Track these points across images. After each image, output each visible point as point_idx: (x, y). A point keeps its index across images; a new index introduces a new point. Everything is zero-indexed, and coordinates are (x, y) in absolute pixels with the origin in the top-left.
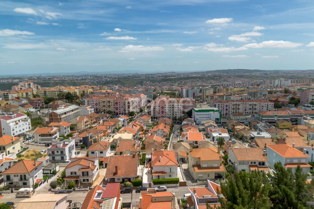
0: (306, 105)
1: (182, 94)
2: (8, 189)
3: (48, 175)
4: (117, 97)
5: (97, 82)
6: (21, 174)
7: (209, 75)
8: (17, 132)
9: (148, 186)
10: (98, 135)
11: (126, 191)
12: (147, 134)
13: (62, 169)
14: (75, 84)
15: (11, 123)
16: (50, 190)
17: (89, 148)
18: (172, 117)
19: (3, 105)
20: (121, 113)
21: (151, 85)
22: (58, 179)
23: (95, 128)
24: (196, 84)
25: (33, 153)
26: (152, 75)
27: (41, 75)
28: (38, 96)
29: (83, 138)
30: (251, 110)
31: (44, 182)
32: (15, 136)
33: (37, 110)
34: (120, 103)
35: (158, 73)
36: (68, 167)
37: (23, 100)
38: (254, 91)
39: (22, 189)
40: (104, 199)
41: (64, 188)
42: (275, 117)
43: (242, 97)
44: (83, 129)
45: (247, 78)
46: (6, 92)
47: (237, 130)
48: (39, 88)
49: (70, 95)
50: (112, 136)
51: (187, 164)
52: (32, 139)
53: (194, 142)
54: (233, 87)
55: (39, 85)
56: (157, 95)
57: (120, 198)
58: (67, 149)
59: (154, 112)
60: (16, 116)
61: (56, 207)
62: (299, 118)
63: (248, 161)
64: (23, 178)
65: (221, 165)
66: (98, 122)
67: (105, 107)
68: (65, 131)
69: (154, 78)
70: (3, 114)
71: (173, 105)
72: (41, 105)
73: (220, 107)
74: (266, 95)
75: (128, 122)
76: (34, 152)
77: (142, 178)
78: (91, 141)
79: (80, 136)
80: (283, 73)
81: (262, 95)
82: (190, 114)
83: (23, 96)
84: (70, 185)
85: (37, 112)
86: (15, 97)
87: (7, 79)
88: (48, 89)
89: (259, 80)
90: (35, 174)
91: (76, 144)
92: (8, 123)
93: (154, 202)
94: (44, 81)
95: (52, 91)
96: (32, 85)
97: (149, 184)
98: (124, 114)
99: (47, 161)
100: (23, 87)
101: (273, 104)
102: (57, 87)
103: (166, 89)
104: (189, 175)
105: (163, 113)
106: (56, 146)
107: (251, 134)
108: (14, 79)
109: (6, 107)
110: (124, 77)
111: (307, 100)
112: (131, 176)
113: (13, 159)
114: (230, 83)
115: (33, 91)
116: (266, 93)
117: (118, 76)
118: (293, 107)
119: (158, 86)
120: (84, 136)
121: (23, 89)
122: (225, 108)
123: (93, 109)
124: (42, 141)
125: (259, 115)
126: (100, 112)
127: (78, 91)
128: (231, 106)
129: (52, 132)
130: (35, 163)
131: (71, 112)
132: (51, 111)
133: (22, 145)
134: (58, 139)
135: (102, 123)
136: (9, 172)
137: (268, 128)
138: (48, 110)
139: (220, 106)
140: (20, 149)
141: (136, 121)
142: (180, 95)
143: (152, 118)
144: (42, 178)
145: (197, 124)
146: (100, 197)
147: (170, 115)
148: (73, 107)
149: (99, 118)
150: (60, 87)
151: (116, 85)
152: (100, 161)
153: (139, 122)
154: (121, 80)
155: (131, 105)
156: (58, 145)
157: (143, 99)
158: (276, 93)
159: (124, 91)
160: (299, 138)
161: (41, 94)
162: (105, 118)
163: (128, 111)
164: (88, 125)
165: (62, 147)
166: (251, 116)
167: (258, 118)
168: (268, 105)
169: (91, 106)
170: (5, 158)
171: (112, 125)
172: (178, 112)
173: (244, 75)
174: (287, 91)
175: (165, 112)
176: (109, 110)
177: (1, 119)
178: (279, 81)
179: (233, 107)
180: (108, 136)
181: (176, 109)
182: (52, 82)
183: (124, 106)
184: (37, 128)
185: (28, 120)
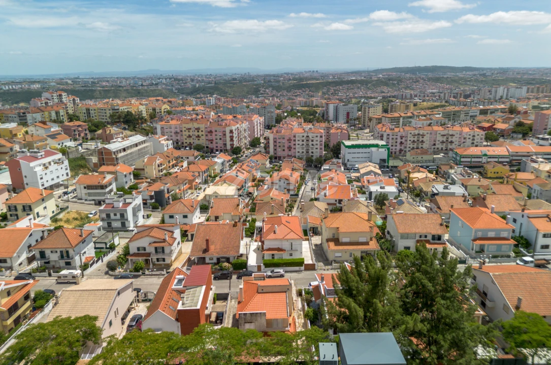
0: (541, 136)
1: (327, 115)
2: (44, 271)
3: (102, 250)
4: (212, 121)
5: (178, 90)
6: (61, 250)
7: (380, 77)
8: (47, 181)
9: (256, 269)
10: (179, 187)
11: (223, 276)
12: (262, 186)
13: (124, 242)
14: (139, 93)
15: (37, 166)
16: (107, 273)
17: (165, 208)
18: (305, 156)
19: (20, 135)
20: (219, 148)
21: (273, 96)
22: (118, 258)
23: (175, 175)
24: (356, 93)
25: (76, 216)
26: (276, 77)
28: (77, 117)
29: (155, 192)
30: (445, 144)
31: (97, 261)
32: (45, 189)
33: (78, 143)
34: (216, 131)
35: (285, 73)
36: (133, 239)
37: (52, 127)
38: (454, 110)
39: (65, 272)
40: (188, 287)
41: (128, 271)
42: (484, 157)
43: (431, 121)
44: (155, 176)
46: (22, 111)
47: (414, 180)
48: (76, 102)
49: (131, 116)
50: (203, 188)
51: (320, 237)
52: (73, 193)
53: (336, 201)
54: (420, 100)
56: (282, 115)
57: (212, 287)
58: (130, 210)
59: (275, 148)
60: (44, 155)
61: (117, 297)
62: (524, 159)
63: (415, 234)
64: (65, 255)
66: (180, 164)
67: (192, 139)
68: (125, 180)
69: (279, 81)
70: (22, 152)
71: (308, 136)
72: (82, 135)
73: (390, 138)
74: (476, 116)
75: (230, 165)
76: (77, 214)
77: (247, 258)
78: (168, 197)
79: (150, 188)
80: (515, 74)
81: (469, 117)
82: (335, 151)
83: (51, 116)
84: (136, 266)
85: (77, 148)
87: (20, 83)
88: (93, 104)
90: (83, 249)
91: (145, 202)
92: (32, 167)
93: (261, 293)
95: (100, 108)
96: (65, 97)
97: (258, 266)
98: (223, 151)
99: (99, 229)
100: (49, 100)
101: (484, 134)
102: (107, 100)
103: (300, 104)
104: (323, 253)
105: (290, 150)
106: (112, 205)
107: (433, 187)
108: (32, 84)
109: (27, 140)
110: (225, 80)
111: (545, 127)
112: (231, 254)
113: (45, 226)
114: (415, 93)
115: (67, 107)
116: (477, 112)
117: (215, 78)
118: (519, 139)
119: (286, 98)
120: (157, 190)
121: (49, 104)
122: (399, 140)
123: (171, 141)
124: (89, 196)
125: (455, 154)
126: (183, 147)
127: (144, 108)
128: (409, 137)
129: (104, 182)
130: (82, 233)
131: (134, 147)
132: (100, 146)
133: (57, 203)
134: (115, 194)
135: (186, 167)
136: (41, 246)
137: (467, 177)
138: (95, 144)
139: (391, 137)
140: (54, 208)
141: (243, 164)
142: (323, 116)
143: (271, 158)
144: (93, 255)
145: (347, 169)
146: (181, 285)
147: (303, 154)
148: (138, 138)
149: (182, 158)
150: (113, 100)
151: (211, 95)
152: (183, 229)
153: (247, 166)
154: (221, 86)
155: (235, 135)
156: (116, 204)
157: (257, 125)
158: (494, 112)
159: (225, 109)
160: (509, 196)
161: (80, 113)
162: (191, 159)
163: (231, 145)
164: (164, 170)
165: (122, 207)
166: (442, 154)
167: (454, 158)
168: (474, 136)
169: (167, 137)
170: (34, 224)
171: (203, 170)
172: (317, 149)
173: (443, 77)
174: (512, 111)
175: (295, 149)
176: (199, 143)
177: (20, 160)
178: (506, 89)
179: (412, 139)
180: (196, 189)
181: (313, 143)
182: (99, 88)
183: (224, 136)
184: (80, 175)
185: (64, 162)
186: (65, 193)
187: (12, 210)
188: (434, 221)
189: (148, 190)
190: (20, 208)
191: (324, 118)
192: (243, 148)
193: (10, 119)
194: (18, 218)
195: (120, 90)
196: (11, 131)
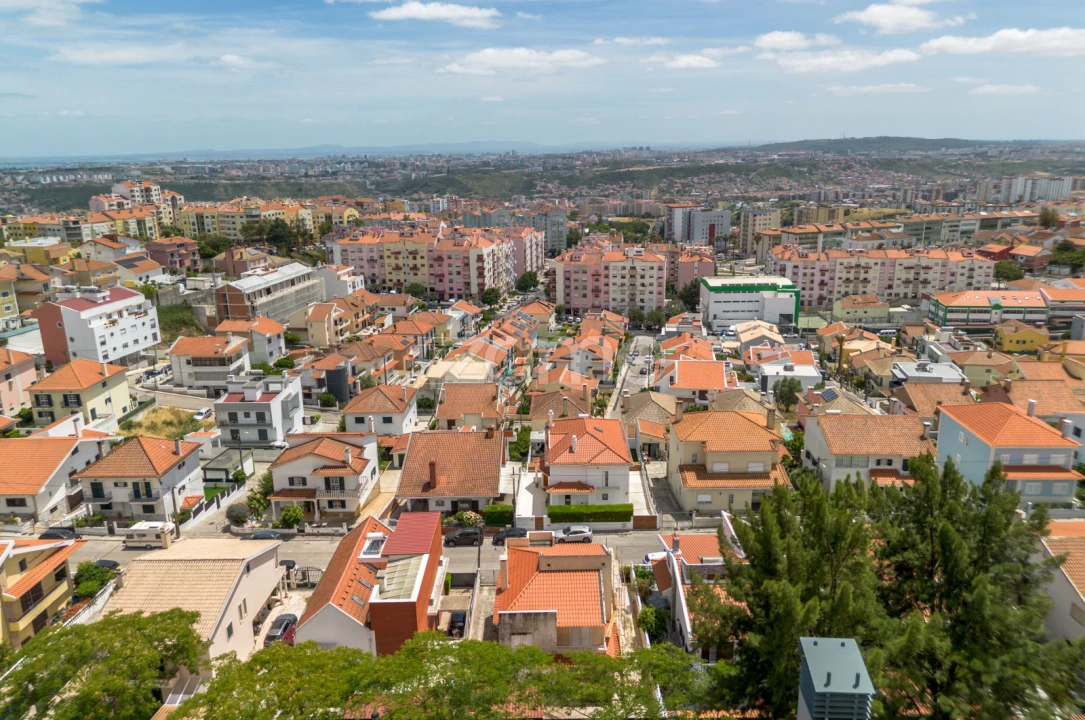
1: (670, 229)
2: (99, 523)
3: (219, 484)
4: (442, 237)
5: (377, 184)
6: (135, 480)
7: (774, 159)
8: (115, 349)
9: (532, 525)
10: (376, 365)
11: (463, 538)
12: (541, 364)
13: (262, 470)
14: (300, 190)
15: (94, 319)
16: (226, 530)
17: (347, 404)
18: (627, 308)
19: (65, 260)
20: (455, 291)
21: (561, 197)
22: (251, 499)
23: (368, 341)
24: (726, 190)
25: (169, 417)
26: (568, 159)
27: (185, 159)
28: (179, 230)
29: (328, 372)
30: (911, 286)
31: (208, 506)
32: (111, 363)
33: (178, 278)
34: (450, 258)
35: (586, 152)
36: (279, 462)
37: (128, 246)
38: (928, 219)
39: (141, 526)
40: (391, 558)
41: (270, 525)
42: (994, 311)
43: (882, 241)
44: (328, 343)
45: (912, 171)
46: (72, 218)
47: (851, 354)
48: (179, 202)
49: (283, 228)
50: (424, 367)
51: (665, 464)
52: (166, 373)
53: (694, 393)
54: (855, 203)
55: (181, 194)
56: (580, 230)
57: (442, 558)
58: (276, 406)
59: (568, 291)
60: (110, 296)
61: (245, 576)
62: (1078, 315)
63: (867, 457)
64: (142, 491)
65: (774, 467)
66: (378, 321)
67: (402, 272)
68: (267, 349)
69: (573, 168)
70: (67, 291)
71: (633, 268)
72: (188, 263)
73: (800, 274)
74: (973, 231)
75: (477, 323)
76: (173, 415)
77: (514, 502)
78: (355, 384)
79: (318, 365)
80: (1047, 151)
81: (958, 235)
82: (690, 298)
83: (128, 229)
84: (286, 515)
85: (175, 286)
86: (101, 236)
88: (210, 206)
89: (953, 177)
90: (180, 480)
91: (307, 391)
92: (85, 320)
93: (545, 571)
94: (197, 178)
95: (224, 213)
96: (157, 193)
97: (537, 519)
98: (464, 296)
99: (215, 444)
100: (126, 199)
101: (993, 267)
102: (238, 200)
103: (615, 212)
104: (670, 495)
105: (597, 296)
106: (242, 396)
107: (894, 368)
109: (77, 269)
110: (467, 165)
112: (480, 494)
113: (107, 435)
114: (845, 191)
115: (161, 212)
116: (975, 224)
117: (448, 161)
118: (1066, 276)
119: (587, 199)
120: (332, 368)
121: (126, 207)
122: (818, 278)
123: (362, 277)
124: (196, 379)
125: (934, 305)
126: (384, 288)
127: (309, 214)
128: (837, 272)
129: (226, 351)
130: (177, 447)
131: (287, 286)
132: (221, 283)
133: (133, 392)
134: (246, 374)
135: (389, 327)
136: (96, 472)
137: (962, 350)
138: (211, 279)
139: (801, 271)
140: (127, 402)
141: (503, 320)
142: (662, 232)
143: (558, 311)
144: (201, 493)
145: (713, 334)
146: (378, 553)
147: (624, 304)
148: (296, 269)
149: (383, 309)
150: (248, 200)
151: (441, 193)
152: (382, 445)
153: (512, 324)
154: (459, 177)
155: (488, 265)
156: (248, 394)
157: (531, 247)
158: (1010, 225)
159: (468, 217)
160: (1059, 384)
161: (185, 223)
162: (401, 311)
163: (479, 285)
164: (346, 332)
165: (261, 399)
166: (908, 307)
167: (932, 313)
168: (972, 270)
169: (353, 268)
170: (85, 431)
171: (424, 332)
172: (651, 293)
173: (900, 159)
174: (1048, 221)
175: (607, 293)
176: (416, 281)
177: (62, 307)
178: (1030, 182)
179: (844, 276)
180: (410, 369)
181: (643, 281)
182: (224, 181)
183: (466, 268)
184: (179, 338)
185: (149, 311)
186: (150, 374)
187: (43, 403)
188: (906, 431)
189: (313, 367)
190: (58, 400)
191: (664, 235)
192: (504, 292)
193: (49, 233)
194: (53, 419)
195: (263, 185)
196: (47, 253)
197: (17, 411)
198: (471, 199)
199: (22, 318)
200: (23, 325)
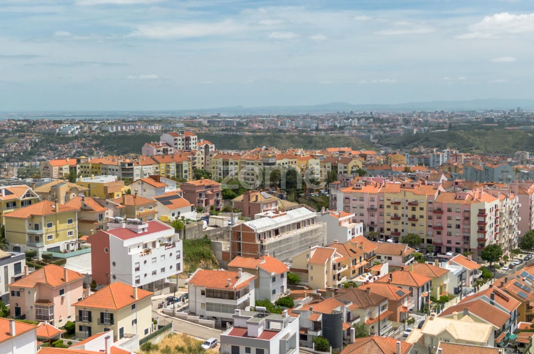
4: (442, 190)
5: (380, 138)
10: (370, 313)
14: (310, 142)
15: (133, 247)
17: (341, 351)
19: (118, 195)
20: (453, 245)
23: (364, 288)
25: (181, 343)
28: (208, 174)
29: (324, 315)
32: (141, 287)
33: (203, 215)
34: (449, 210)
37: (168, 186)
44: (326, 287)
46: (128, 161)
48: (210, 150)
50: (418, 321)
52: (183, 301)
55: (213, 143)
58: (275, 344)
60: (148, 228)
66: (374, 269)
67: (400, 222)
68: (272, 286)
70: (116, 221)
72: (212, 202)
75: (475, 280)
76: (184, 341)
78: (349, 330)
79: (315, 307)
83: (168, 172)
85: (200, 223)
86: (148, 176)
87: (133, 122)
88: (235, 154)
91: (303, 333)
92: (126, 248)
94: (226, 130)
96: (194, 141)
98: (462, 251)
100: (170, 146)
102: (258, 149)
106: (245, 331)
108: (149, 124)
109: (126, 203)
110: (469, 122)
115: (195, 158)
120: (329, 312)
121: (169, 153)
123: (361, 225)
124: (208, 310)
126: (382, 236)
127: (317, 164)
129: (235, 286)
131: (294, 228)
132: (237, 222)
133: (155, 316)
134: (251, 310)
135: (385, 276)
138: (230, 218)
140: (149, 325)
141: (506, 280)
148: (303, 213)
149: (379, 257)
150: (267, 149)
151: (441, 147)
153: (515, 284)
154: (461, 133)
155: (489, 220)
156: (251, 330)
159: (469, 172)
161: (214, 168)
162: (397, 260)
163: (479, 240)
164: (343, 276)
165: (262, 336)
169: (354, 215)
170: (113, 348)
171: (420, 285)
176: (413, 232)
177: (110, 235)
180: (403, 322)
182: (247, 133)
183: (466, 222)
184: (198, 269)
185: (177, 244)
186: (171, 300)
187: (84, 318)
189: (311, 309)
190: (96, 316)
192: (505, 250)
193: (109, 172)
194: (90, 333)
195: (281, 138)
196: (106, 188)
197: (63, 324)
198: (472, 154)
199: (80, 242)
200: (80, 249)
